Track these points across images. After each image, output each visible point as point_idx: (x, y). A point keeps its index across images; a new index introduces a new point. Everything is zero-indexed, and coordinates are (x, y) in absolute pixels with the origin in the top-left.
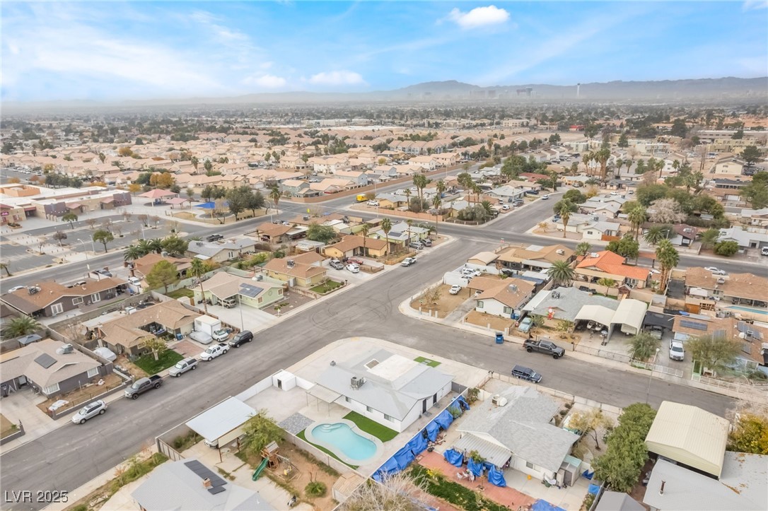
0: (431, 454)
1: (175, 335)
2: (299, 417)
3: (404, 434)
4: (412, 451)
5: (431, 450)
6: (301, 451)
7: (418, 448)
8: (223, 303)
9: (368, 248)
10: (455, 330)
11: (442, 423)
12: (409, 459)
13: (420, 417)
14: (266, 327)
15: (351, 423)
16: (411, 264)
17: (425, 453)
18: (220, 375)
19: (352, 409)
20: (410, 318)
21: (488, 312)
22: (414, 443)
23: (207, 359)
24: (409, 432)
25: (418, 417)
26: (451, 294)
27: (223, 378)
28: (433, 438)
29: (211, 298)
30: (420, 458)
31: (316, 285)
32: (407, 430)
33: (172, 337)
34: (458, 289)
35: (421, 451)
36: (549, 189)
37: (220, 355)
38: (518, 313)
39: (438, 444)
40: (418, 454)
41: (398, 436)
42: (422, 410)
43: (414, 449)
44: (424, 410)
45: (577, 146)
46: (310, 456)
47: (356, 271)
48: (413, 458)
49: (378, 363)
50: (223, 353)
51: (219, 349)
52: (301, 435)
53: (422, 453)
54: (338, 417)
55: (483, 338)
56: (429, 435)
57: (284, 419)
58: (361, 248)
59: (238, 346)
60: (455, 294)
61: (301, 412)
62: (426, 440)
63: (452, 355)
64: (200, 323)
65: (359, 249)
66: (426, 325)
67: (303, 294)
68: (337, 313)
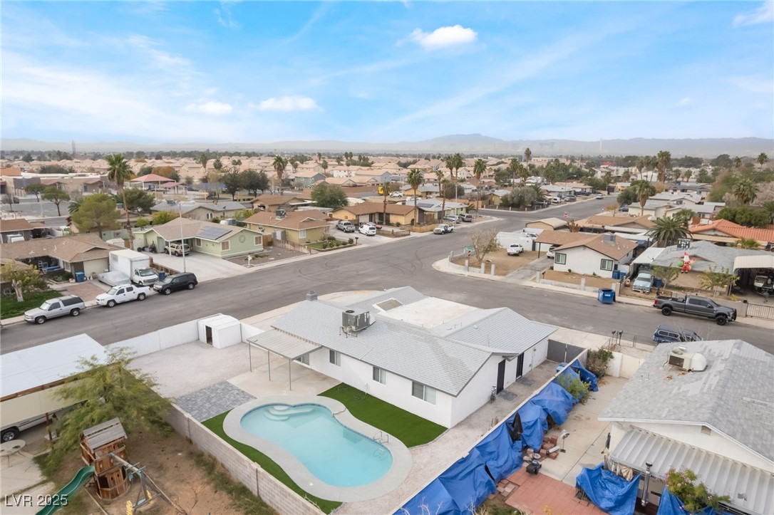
0: (535, 481)
1: (73, 274)
2: (226, 387)
3: (457, 432)
4: (486, 468)
5: (534, 470)
6: (201, 455)
7: (501, 462)
8: (170, 249)
9: (388, 214)
10: (526, 288)
11: (551, 408)
12: (482, 491)
13: (492, 399)
14: (225, 276)
15: (336, 406)
16: (446, 232)
17: (519, 475)
18: (113, 324)
19: (342, 379)
20: (452, 275)
21: (574, 270)
22: (489, 450)
23: (105, 303)
24: (471, 427)
25: (486, 398)
26: (509, 254)
27: (117, 328)
28: (534, 441)
29: (156, 243)
30: (508, 489)
31: (313, 242)
32: (466, 422)
33: (67, 277)
34: (519, 249)
35: (509, 471)
36: (602, 192)
37: (132, 301)
38: (625, 269)
39: (548, 455)
40: (501, 478)
41: (445, 435)
42: (495, 384)
43: (491, 464)
44: (500, 388)
45: (617, 170)
46: (218, 469)
47: (371, 232)
48: (492, 490)
49: (401, 305)
50: (138, 299)
51: (130, 289)
52: (216, 424)
53: (510, 477)
54: (310, 393)
55: (576, 297)
56: (526, 432)
57: (191, 390)
58: (381, 214)
59: (168, 292)
60: (515, 255)
61: (233, 381)
62: (519, 444)
63: (530, 315)
64: (115, 258)
65: (377, 216)
66: (477, 282)
67: (292, 248)
68: (338, 267)
